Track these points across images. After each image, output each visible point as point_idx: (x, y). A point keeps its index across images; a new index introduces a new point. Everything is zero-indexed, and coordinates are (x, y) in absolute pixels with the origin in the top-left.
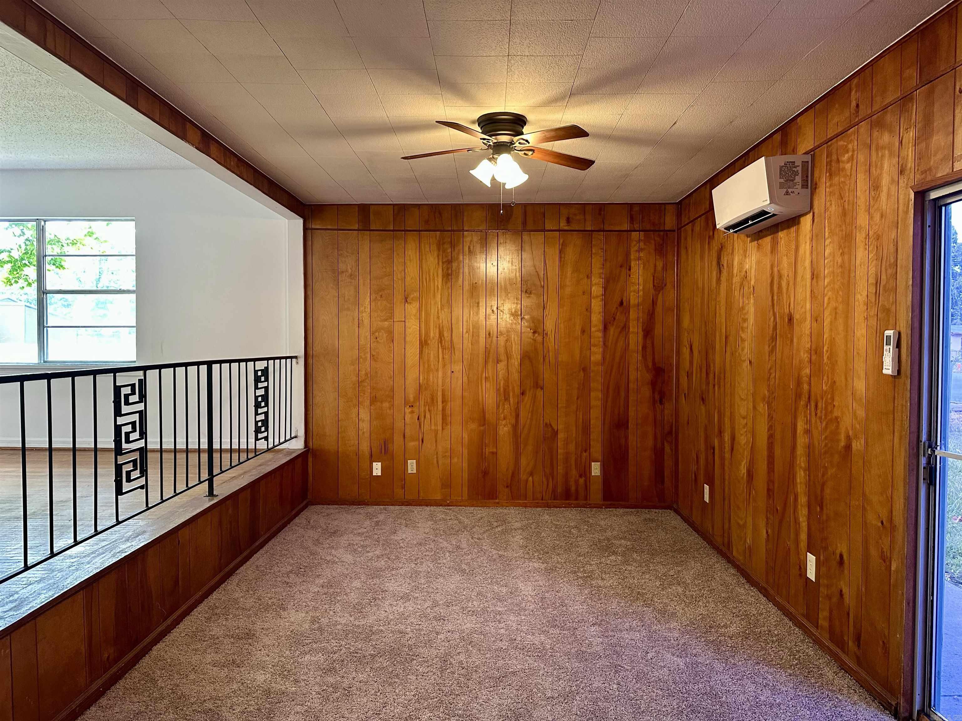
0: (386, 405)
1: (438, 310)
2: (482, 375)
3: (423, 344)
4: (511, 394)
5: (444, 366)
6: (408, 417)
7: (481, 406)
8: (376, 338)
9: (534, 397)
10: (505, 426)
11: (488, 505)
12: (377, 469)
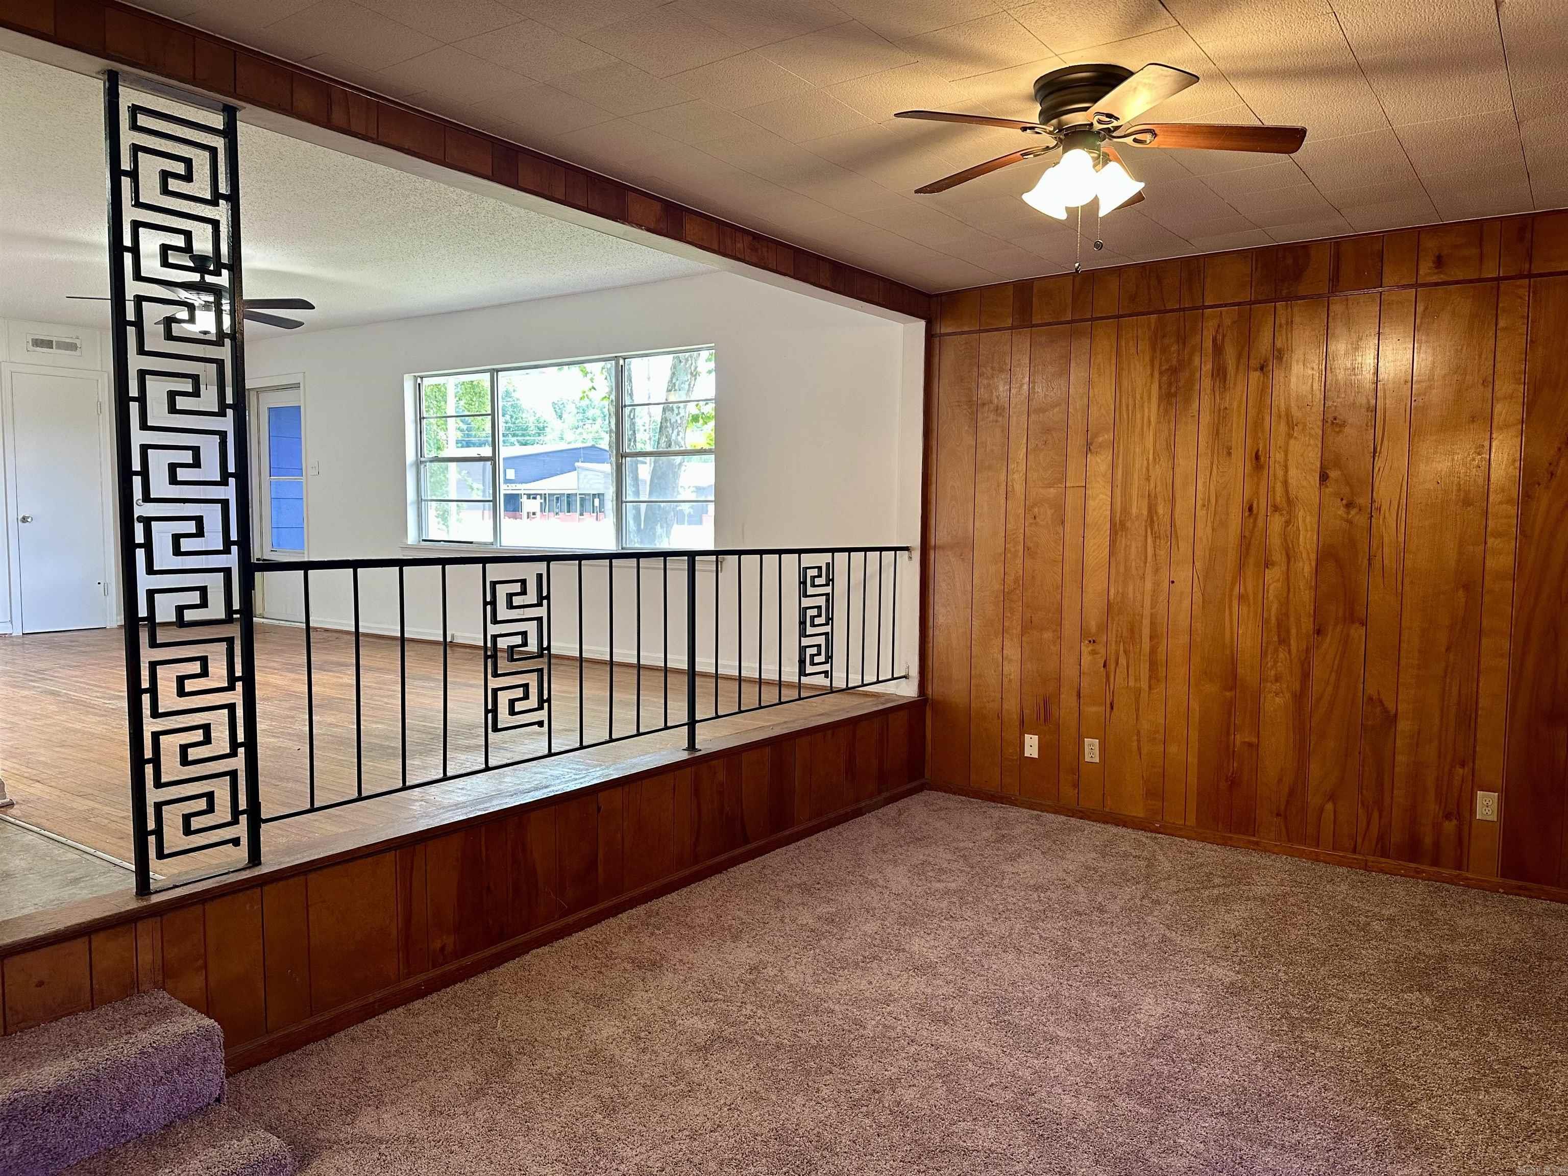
0: (1048, 635)
1: (1148, 463)
2: (1232, 590)
3: (1117, 528)
4: (1293, 631)
5: (1156, 571)
6: (1086, 659)
7: (1228, 652)
8: (1035, 518)
9: (1346, 641)
10: (1277, 694)
11: (1235, 844)
12: (1032, 746)
